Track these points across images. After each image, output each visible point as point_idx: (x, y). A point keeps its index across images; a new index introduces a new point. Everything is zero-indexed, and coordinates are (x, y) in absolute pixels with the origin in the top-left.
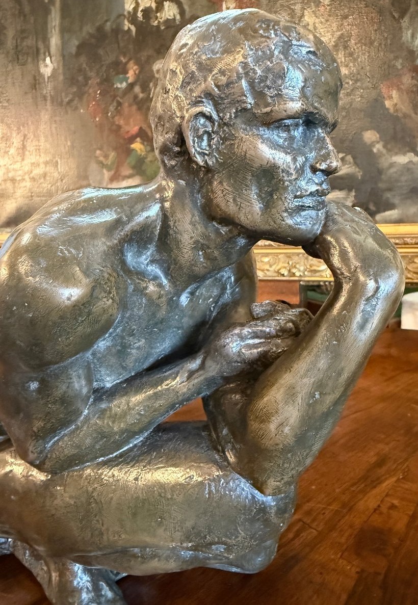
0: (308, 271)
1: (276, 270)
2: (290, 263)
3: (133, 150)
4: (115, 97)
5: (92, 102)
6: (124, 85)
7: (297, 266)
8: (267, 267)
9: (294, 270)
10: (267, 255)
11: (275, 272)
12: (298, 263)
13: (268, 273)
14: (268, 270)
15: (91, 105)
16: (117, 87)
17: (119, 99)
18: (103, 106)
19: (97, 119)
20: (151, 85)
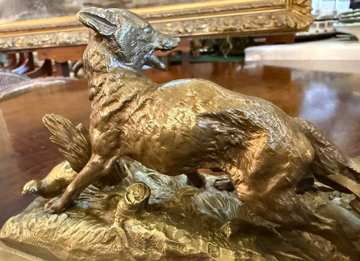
0: (196, 29)
1: (176, 30)
2: (184, 25)
7: (189, 26)
9: (187, 29)
10: (169, 22)
14: (171, 31)
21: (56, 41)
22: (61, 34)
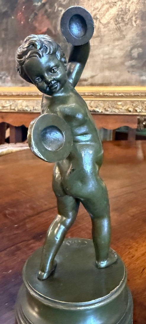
0: (144, 110)
1: (126, 109)
2: (134, 105)
4: (33, 11)
5: (19, 13)
6: (39, 4)
7: (138, 106)
8: (121, 107)
9: (137, 109)
10: (120, 101)
11: (125, 110)
12: (138, 105)
13: (121, 110)
14: (121, 109)
15: (19, 15)
16: (35, 6)
17: (36, 11)
18: (26, 16)
19: (22, 23)
20: (56, 5)
21: (15, 107)
22: (20, 101)
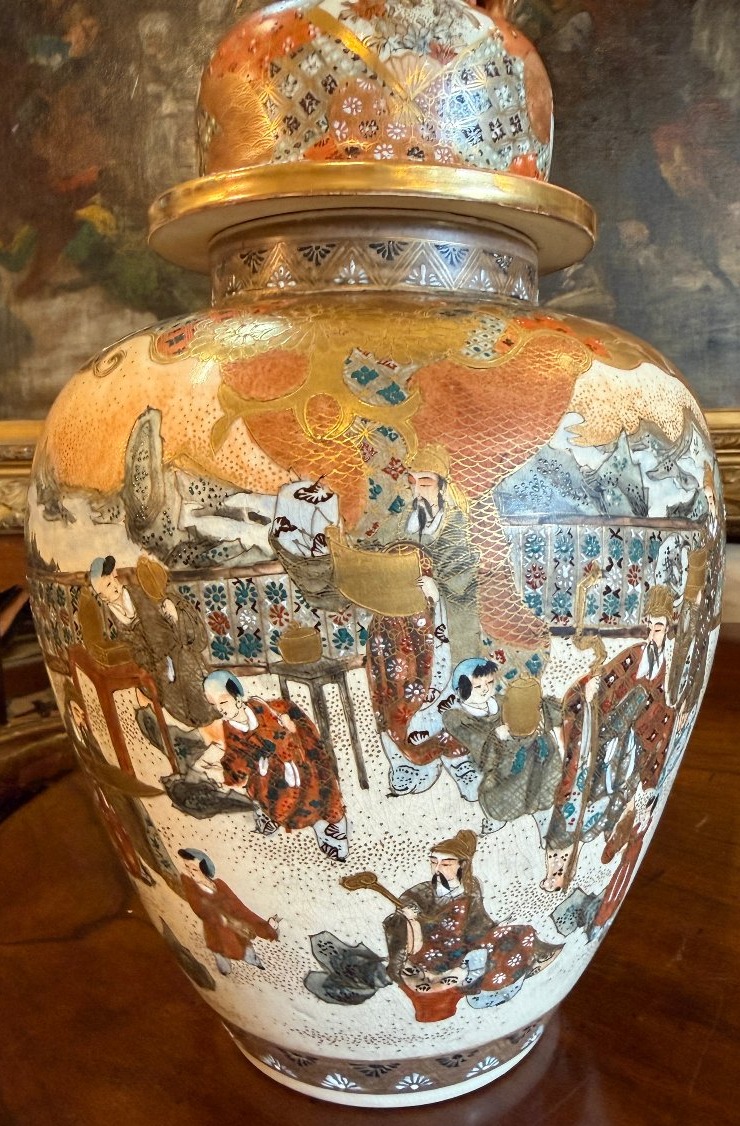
3: (83, 222)
6: (57, 60)
16: (37, 68)
17: (40, 93)
20: (132, 69)
